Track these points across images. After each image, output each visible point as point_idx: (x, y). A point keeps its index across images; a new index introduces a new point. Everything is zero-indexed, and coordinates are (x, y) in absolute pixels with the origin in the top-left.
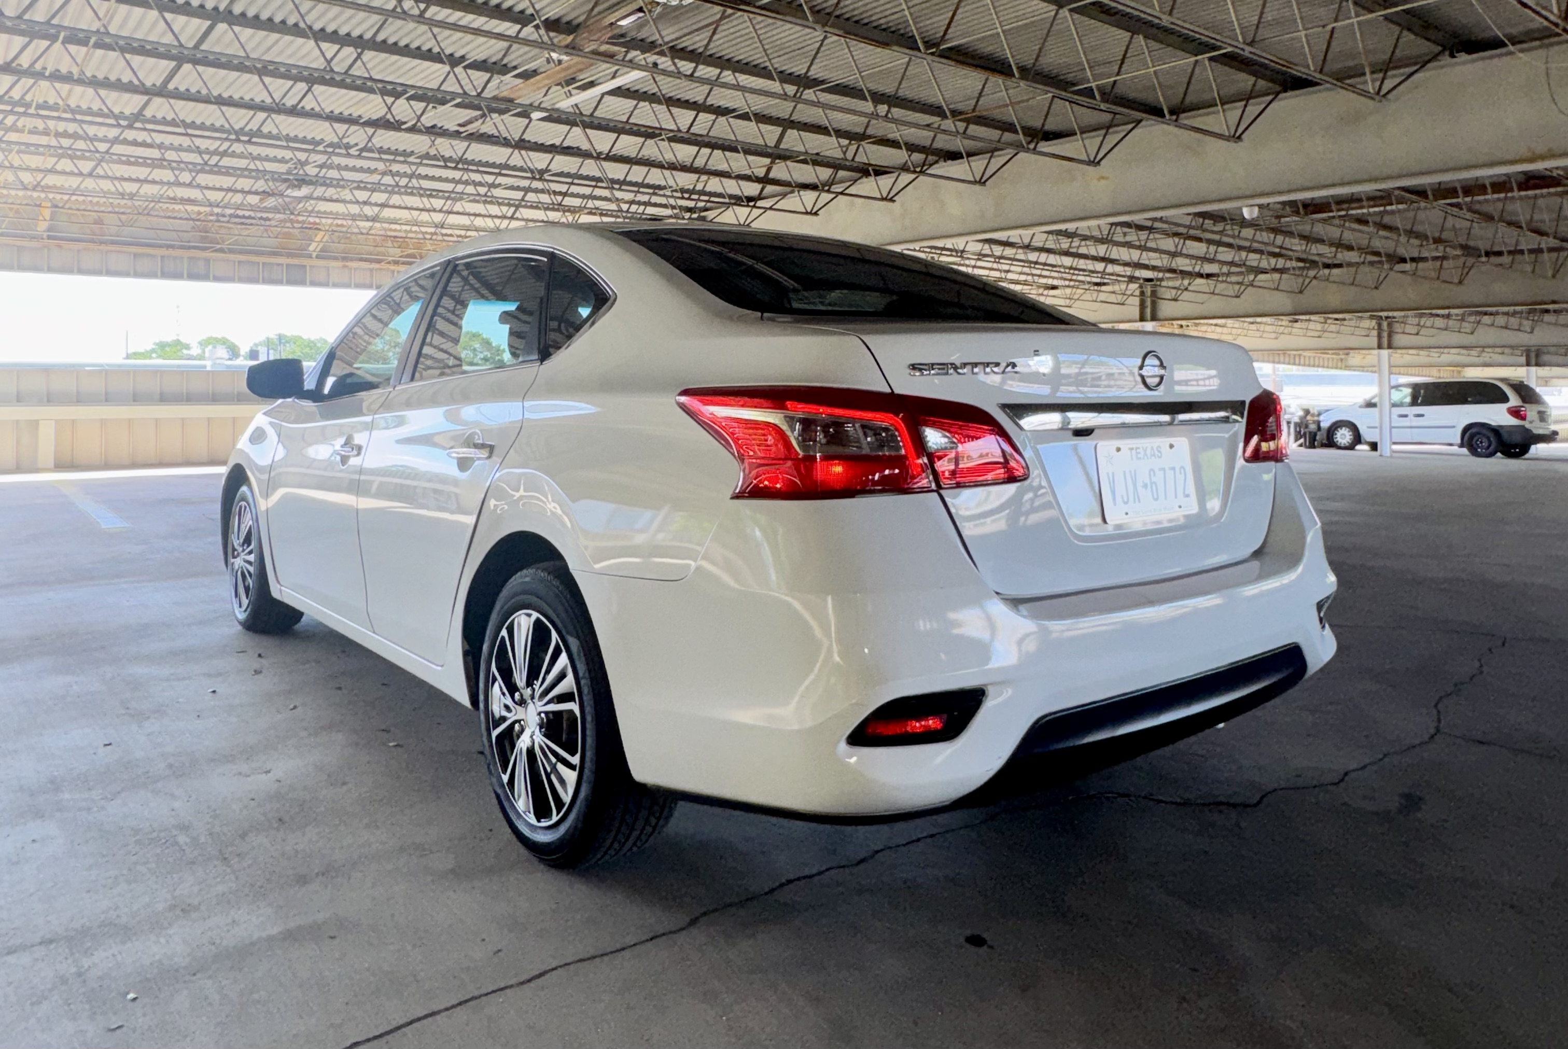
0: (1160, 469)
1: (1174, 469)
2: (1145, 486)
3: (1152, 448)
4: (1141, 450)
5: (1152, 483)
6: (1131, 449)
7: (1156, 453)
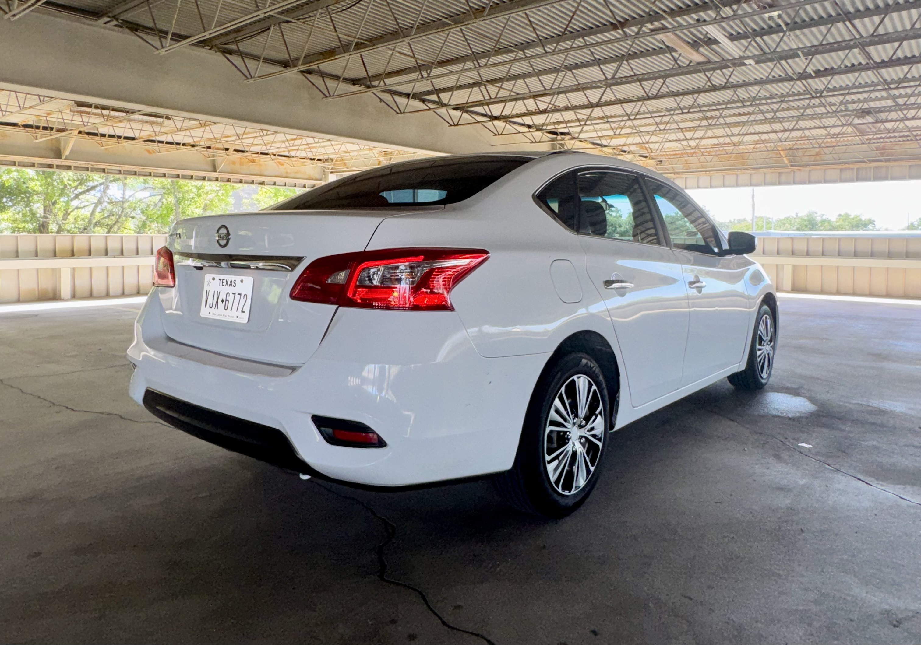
0: (233, 294)
1: (240, 294)
2: (223, 301)
3: (231, 281)
4: (225, 281)
5: (226, 300)
6: (220, 280)
7: (233, 284)
